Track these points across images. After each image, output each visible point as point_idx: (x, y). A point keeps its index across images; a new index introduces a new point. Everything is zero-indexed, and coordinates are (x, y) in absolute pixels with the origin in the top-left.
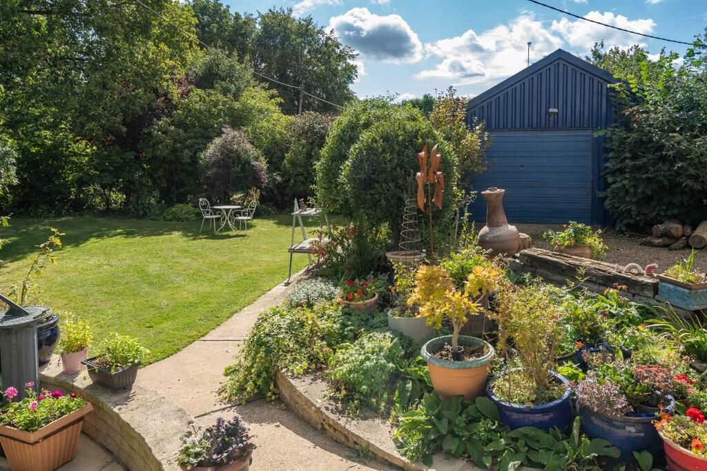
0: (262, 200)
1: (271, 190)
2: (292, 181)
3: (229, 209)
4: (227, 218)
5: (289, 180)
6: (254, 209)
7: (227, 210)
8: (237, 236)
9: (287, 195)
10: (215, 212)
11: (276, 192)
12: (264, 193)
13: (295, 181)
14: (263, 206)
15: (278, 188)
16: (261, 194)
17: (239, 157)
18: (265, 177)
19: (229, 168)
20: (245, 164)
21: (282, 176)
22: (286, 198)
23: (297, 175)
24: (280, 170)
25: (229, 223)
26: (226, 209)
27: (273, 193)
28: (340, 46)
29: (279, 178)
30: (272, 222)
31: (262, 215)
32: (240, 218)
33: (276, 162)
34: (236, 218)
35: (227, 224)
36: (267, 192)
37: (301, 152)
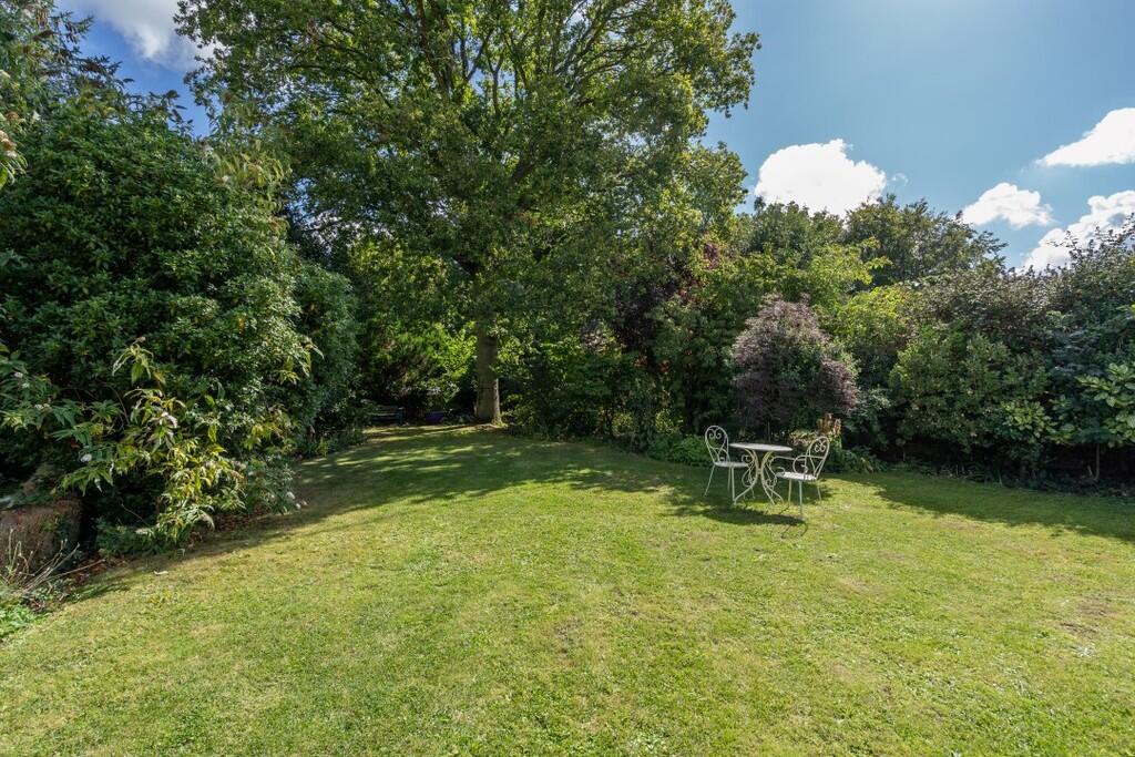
0: (849, 440)
1: (866, 423)
2: (915, 407)
3: (765, 452)
4: (760, 471)
5: (908, 405)
6: (824, 458)
7: (761, 454)
8: (779, 519)
9: (901, 436)
10: (736, 455)
11: (876, 427)
12: (850, 427)
13: (923, 408)
14: (848, 452)
15: (881, 420)
16: (844, 430)
17: (796, 352)
18: (852, 393)
19: (776, 371)
20: (808, 366)
21: (891, 397)
22: (899, 442)
23: (926, 394)
24: (886, 386)
25: (764, 482)
26: (758, 452)
27: (870, 429)
28: (974, 234)
29: (884, 401)
30: (871, 490)
31: (845, 471)
32: (788, 475)
33: (877, 371)
34: (779, 474)
35: (759, 485)
36: (857, 425)
37: (936, 348)
